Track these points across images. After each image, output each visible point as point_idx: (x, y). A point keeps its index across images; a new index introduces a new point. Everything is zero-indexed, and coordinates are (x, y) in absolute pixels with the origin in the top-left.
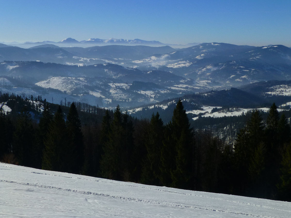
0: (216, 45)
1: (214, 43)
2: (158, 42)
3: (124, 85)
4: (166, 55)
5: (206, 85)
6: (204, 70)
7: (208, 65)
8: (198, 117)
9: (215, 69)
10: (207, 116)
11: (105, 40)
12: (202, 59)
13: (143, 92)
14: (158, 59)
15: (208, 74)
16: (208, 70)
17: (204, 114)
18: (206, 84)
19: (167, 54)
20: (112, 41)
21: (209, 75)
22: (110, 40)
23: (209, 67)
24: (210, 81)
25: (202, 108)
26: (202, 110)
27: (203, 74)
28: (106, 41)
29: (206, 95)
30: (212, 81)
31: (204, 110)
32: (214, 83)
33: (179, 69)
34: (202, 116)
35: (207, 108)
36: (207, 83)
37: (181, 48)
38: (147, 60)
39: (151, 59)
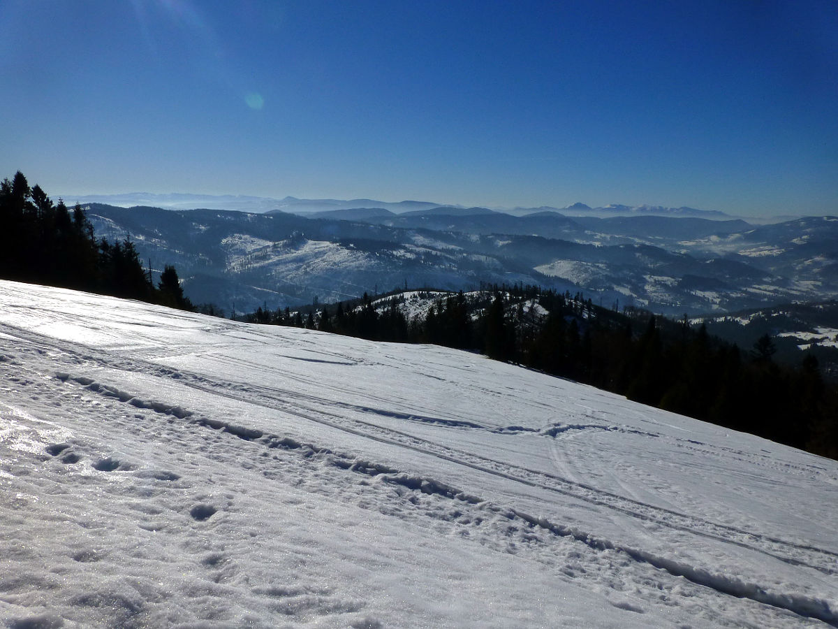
0: (833, 220)
1: (830, 217)
2: (721, 214)
3: (668, 280)
4: (737, 235)
5: (811, 289)
6: (808, 262)
7: (818, 255)
8: (809, 345)
9: (830, 262)
10: (827, 344)
11: (632, 207)
12: (805, 244)
13: (699, 293)
14: (722, 240)
15: (815, 270)
16: (816, 264)
17: (822, 340)
18: (812, 287)
19: (739, 233)
20: (643, 209)
21: (817, 273)
22: (640, 208)
23: (817, 259)
24: (819, 283)
25: (816, 329)
26: (817, 333)
27: (806, 269)
28: (634, 209)
29: (821, 307)
30: (823, 283)
31: (821, 334)
32: (827, 286)
33: (760, 258)
34: (819, 344)
35: (827, 330)
36: (814, 285)
37: (763, 223)
38: (702, 241)
39: (709, 240)
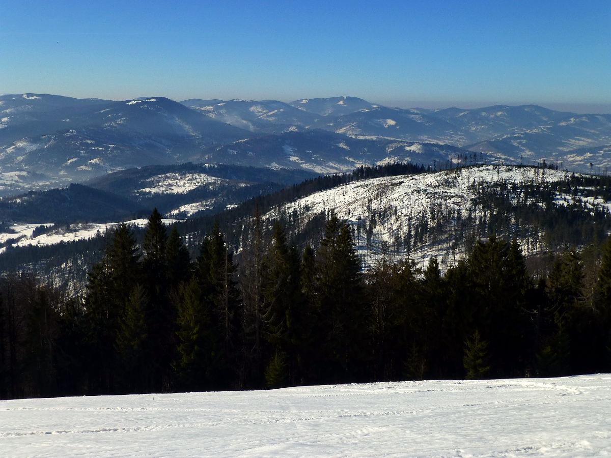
0: (33, 98)
1: (29, 95)
5: (17, 181)
6: (10, 150)
7: (20, 139)
8: (4, 249)
9: (34, 147)
10: (23, 243)
12: (6, 128)
15: (20, 158)
16: (20, 150)
17: (18, 240)
18: (17, 178)
21: (22, 161)
23: (20, 144)
24: (24, 173)
25: (12, 228)
26: (13, 232)
27: (10, 158)
29: (18, 201)
30: (28, 172)
31: (18, 233)
32: (34, 176)
34: (14, 245)
35: (24, 227)
36: (19, 176)
